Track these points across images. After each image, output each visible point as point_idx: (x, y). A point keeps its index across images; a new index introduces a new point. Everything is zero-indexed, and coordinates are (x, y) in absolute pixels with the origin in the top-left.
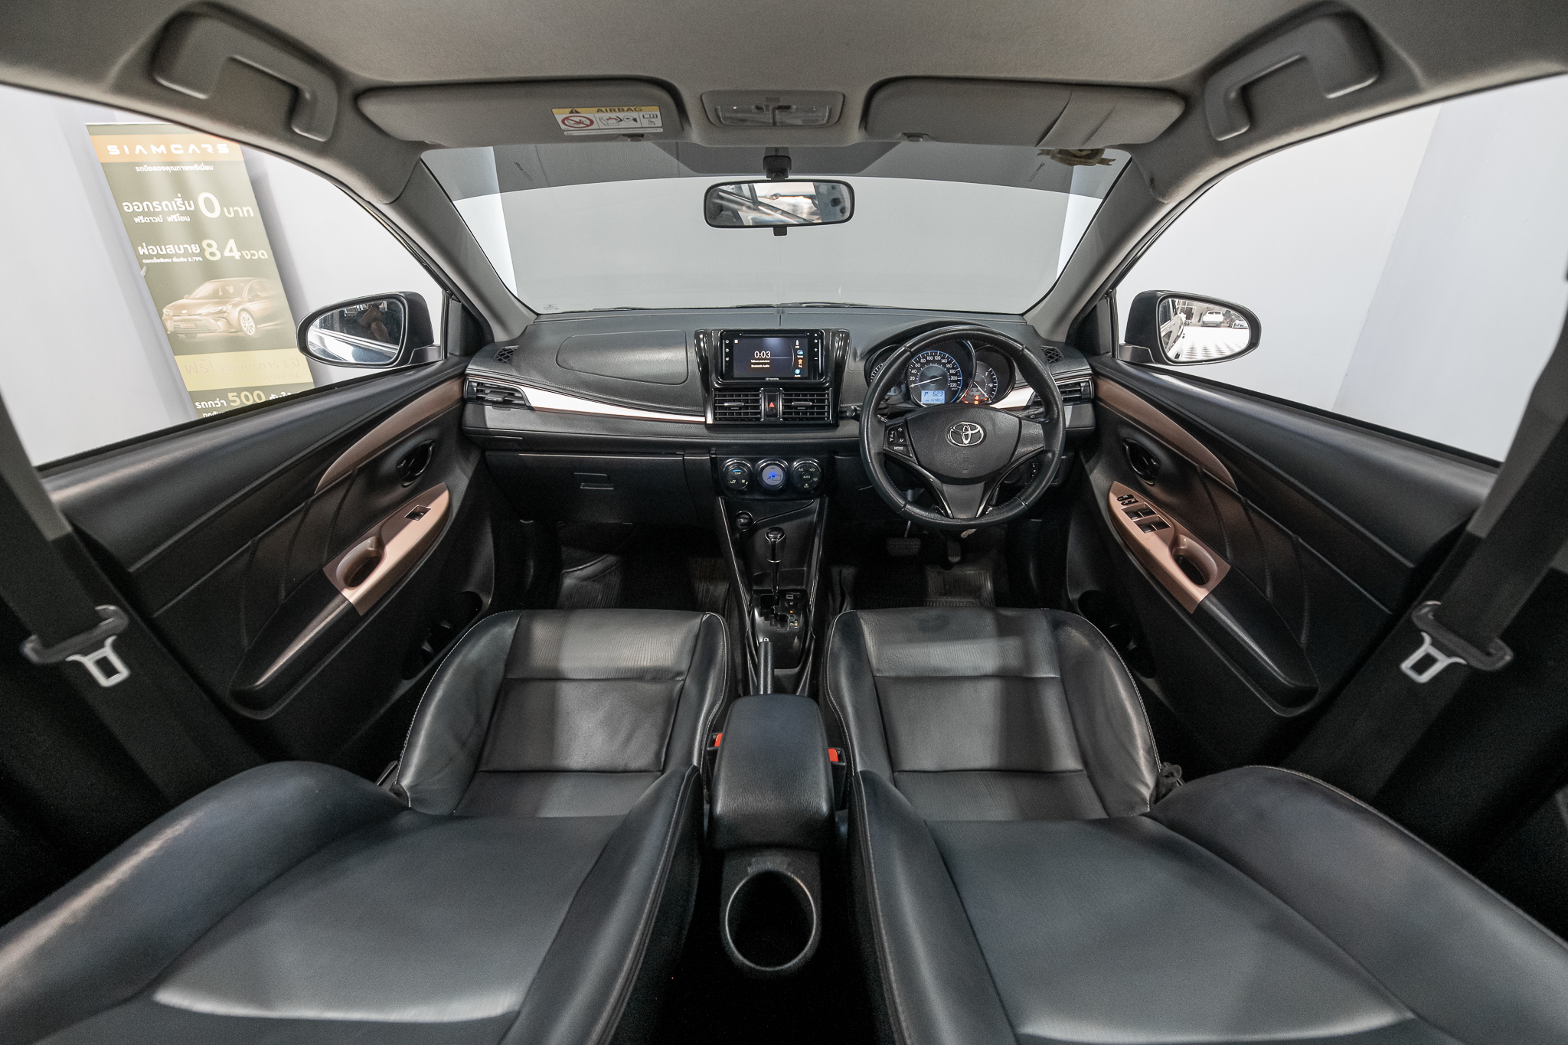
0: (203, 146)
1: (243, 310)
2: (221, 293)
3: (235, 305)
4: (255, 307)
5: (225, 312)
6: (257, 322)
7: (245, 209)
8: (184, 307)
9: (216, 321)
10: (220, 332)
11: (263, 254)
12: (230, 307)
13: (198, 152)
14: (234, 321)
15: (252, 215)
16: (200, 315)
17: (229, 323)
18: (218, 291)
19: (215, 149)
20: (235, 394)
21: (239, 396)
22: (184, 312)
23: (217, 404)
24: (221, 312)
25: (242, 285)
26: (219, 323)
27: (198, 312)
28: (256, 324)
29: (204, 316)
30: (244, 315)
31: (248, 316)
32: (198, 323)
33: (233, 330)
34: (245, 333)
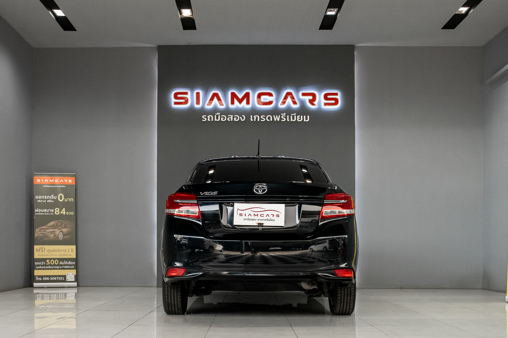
0: (65, 180)
1: (61, 231)
2: (56, 225)
3: (59, 230)
4: (65, 230)
5: (55, 231)
6: (64, 235)
7: (71, 199)
8: (43, 229)
9: (51, 234)
10: (51, 238)
11: (72, 213)
12: (57, 230)
13: (63, 182)
14: (57, 235)
15: (73, 201)
16: (47, 232)
17: (55, 235)
18: (55, 224)
19: (68, 181)
20: (49, 260)
21: (50, 261)
22: (42, 231)
23: (42, 263)
24: (54, 231)
25: (63, 223)
26: (52, 235)
27: (47, 231)
28: (63, 236)
29: (48, 232)
30: (61, 233)
31: (62, 233)
32: (46, 235)
33: (56, 238)
34: (59, 239)
